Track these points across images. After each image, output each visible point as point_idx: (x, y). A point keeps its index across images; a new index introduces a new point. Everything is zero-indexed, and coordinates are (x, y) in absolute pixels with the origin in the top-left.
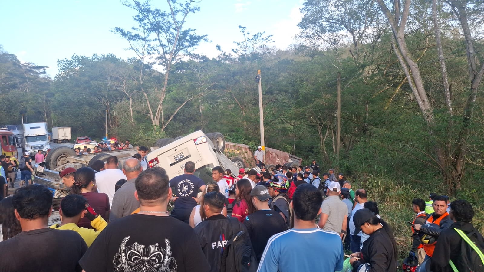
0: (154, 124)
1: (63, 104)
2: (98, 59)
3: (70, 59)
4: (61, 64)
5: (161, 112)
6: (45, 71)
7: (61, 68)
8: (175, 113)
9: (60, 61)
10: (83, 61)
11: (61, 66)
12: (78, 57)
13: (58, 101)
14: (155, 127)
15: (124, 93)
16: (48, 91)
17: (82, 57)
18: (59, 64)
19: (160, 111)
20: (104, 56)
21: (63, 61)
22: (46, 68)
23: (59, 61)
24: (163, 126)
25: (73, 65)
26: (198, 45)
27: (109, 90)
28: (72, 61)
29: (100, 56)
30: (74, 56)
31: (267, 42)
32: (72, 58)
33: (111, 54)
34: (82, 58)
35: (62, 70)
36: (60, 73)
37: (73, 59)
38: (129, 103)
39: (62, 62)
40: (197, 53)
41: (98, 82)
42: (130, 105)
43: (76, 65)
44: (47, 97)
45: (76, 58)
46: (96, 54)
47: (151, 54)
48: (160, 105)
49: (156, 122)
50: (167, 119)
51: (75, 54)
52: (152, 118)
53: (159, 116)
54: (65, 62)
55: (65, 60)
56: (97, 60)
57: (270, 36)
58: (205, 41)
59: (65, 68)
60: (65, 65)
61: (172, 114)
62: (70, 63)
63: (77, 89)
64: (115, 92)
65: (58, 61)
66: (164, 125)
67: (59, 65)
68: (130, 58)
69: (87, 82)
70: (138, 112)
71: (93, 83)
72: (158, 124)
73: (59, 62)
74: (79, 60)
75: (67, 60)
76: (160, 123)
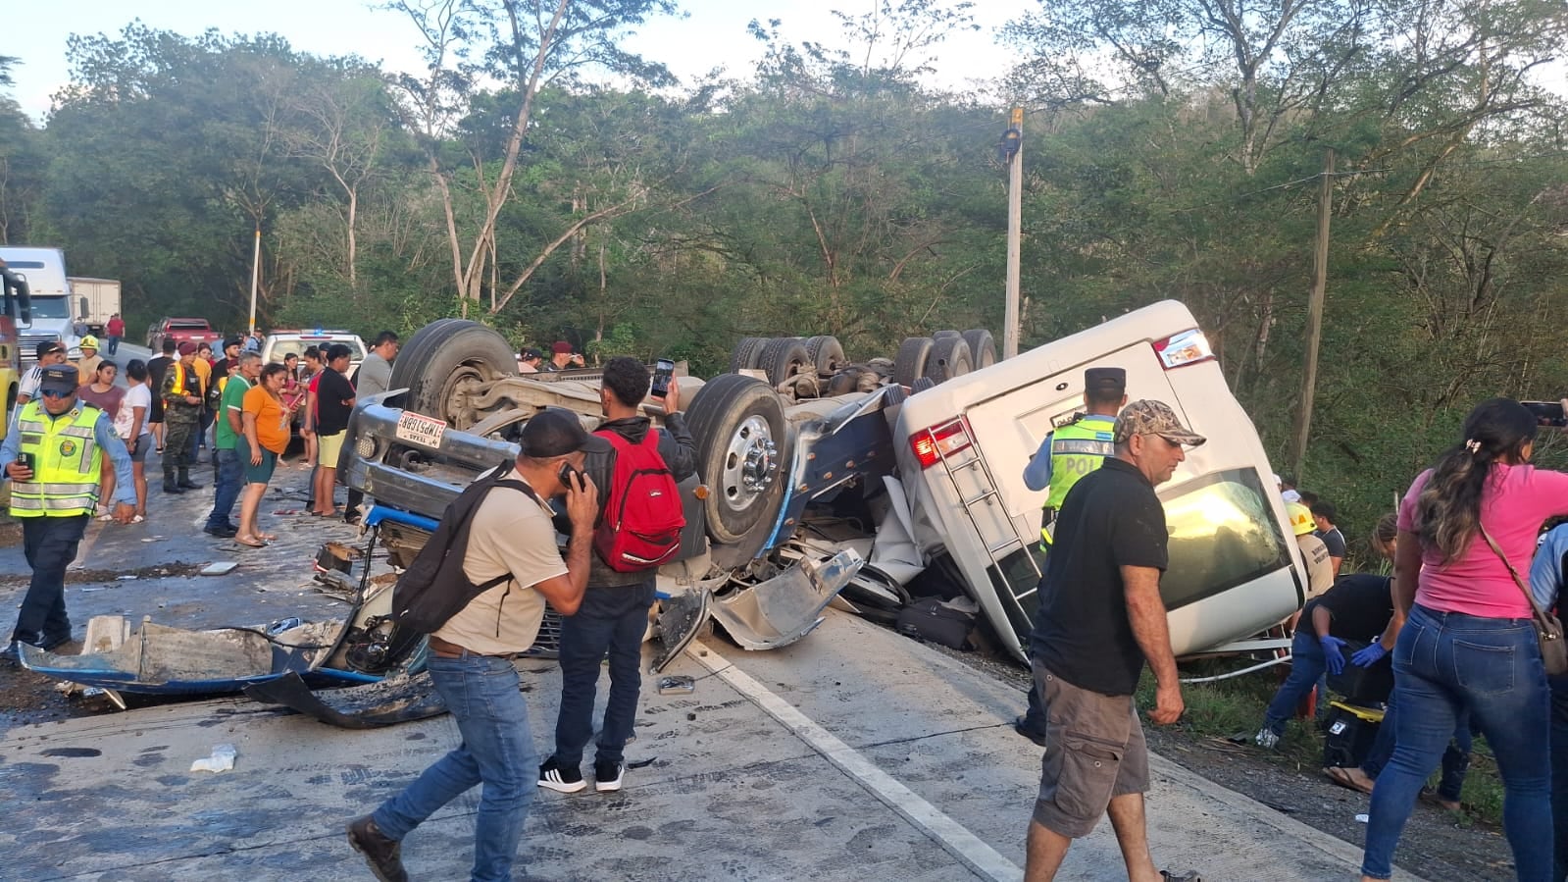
0: (463, 293)
1: (94, 196)
2: (221, 47)
3: (115, 37)
4: (81, 51)
5: (489, 255)
6: (9, 74)
7: (81, 67)
8: (540, 260)
9: (79, 39)
10: (167, 47)
11: (81, 60)
12: (146, 31)
13: (76, 179)
14: (465, 305)
15: (328, 175)
16: (20, 148)
17: (163, 36)
18: (74, 50)
19: (485, 247)
20: (245, 38)
21: (88, 41)
22: (10, 65)
23: (74, 40)
24: (494, 305)
25: (126, 58)
26: (641, 20)
27: (267, 160)
28: (122, 43)
29: (230, 37)
30: (134, 27)
31: (951, 25)
32: (126, 35)
33: (270, 33)
34: (160, 36)
35: (81, 75)
36: (75, 83)
37: (129, 39)
38: (346, 214)
39: (84, 45)
40: (633, 52)
41: (230, 126)
42: (348, 220)
43: (137, 61)
44: (15, 167)
45: (138, 35)
46: (216, 29)
47: (465, 36)
48: (486, 228)
49: (468, 286)
50: (508, 278)
51: (137, 19)
52: (458, 272)
53: (482, 267)
54: (96, 47)
55: (98, 38)
56: (219, 52)
57: (963, 6)
58: (665, 13)
59: (93, 69)
60: (97, 58)
61: (528, 265)
62: (117, 49)
63: (147, 144)
64: (292, 168)
65: (72, 39)
66: (497, 300)
67: (74, 54)
68: (339, 57)
69: (182, 124)
70: (383, 248)
71: (213, 128)
72: (476, 295)
73: (73, 44)
74: (149, 42)
75: (105, 40)
76: (485, 292)
